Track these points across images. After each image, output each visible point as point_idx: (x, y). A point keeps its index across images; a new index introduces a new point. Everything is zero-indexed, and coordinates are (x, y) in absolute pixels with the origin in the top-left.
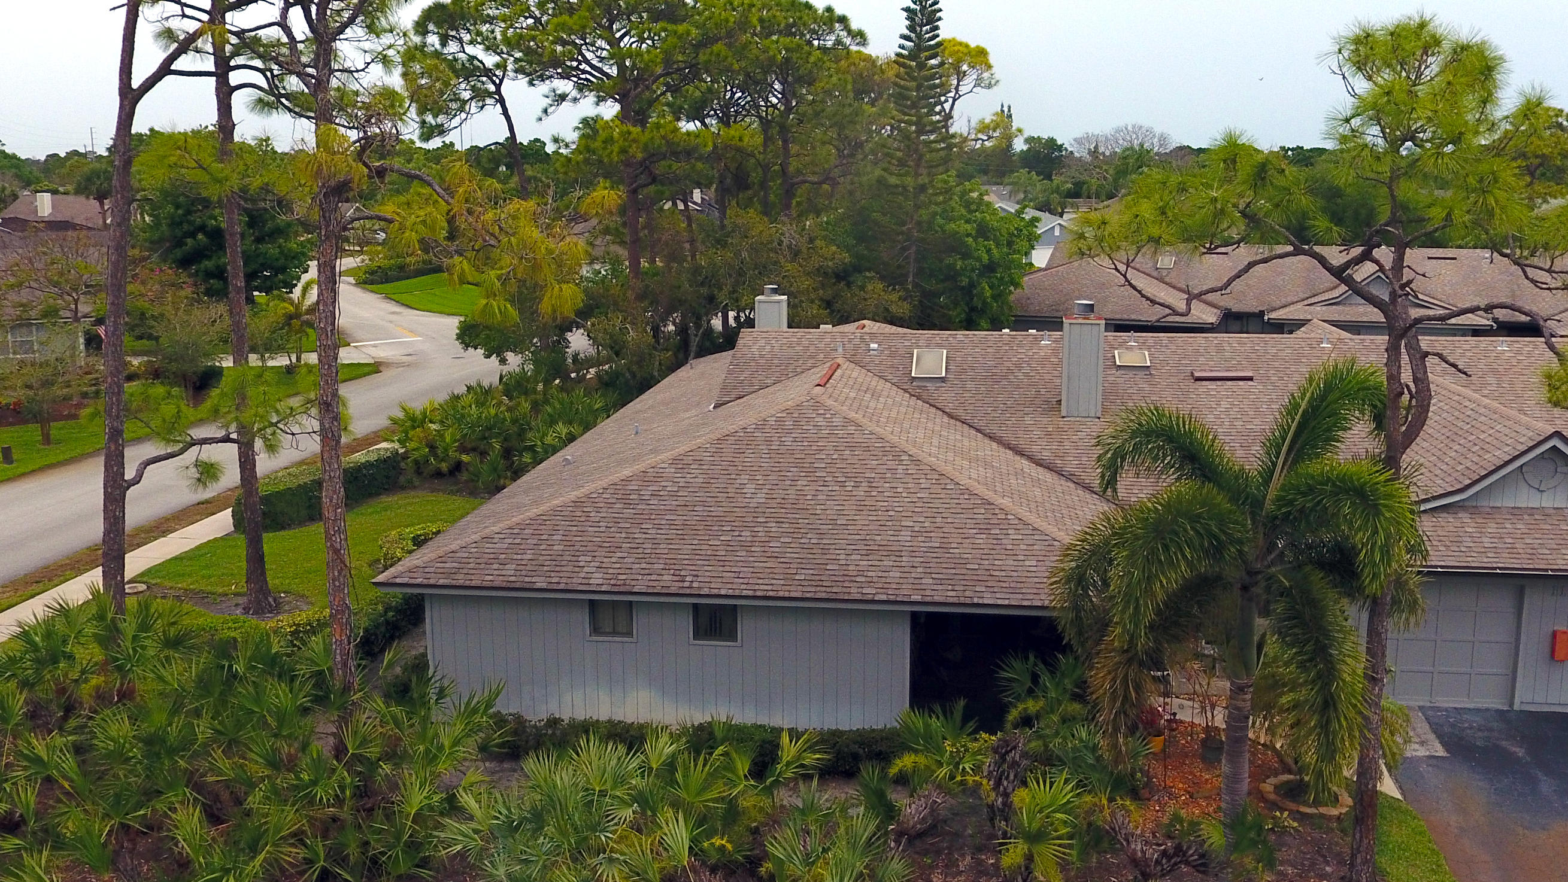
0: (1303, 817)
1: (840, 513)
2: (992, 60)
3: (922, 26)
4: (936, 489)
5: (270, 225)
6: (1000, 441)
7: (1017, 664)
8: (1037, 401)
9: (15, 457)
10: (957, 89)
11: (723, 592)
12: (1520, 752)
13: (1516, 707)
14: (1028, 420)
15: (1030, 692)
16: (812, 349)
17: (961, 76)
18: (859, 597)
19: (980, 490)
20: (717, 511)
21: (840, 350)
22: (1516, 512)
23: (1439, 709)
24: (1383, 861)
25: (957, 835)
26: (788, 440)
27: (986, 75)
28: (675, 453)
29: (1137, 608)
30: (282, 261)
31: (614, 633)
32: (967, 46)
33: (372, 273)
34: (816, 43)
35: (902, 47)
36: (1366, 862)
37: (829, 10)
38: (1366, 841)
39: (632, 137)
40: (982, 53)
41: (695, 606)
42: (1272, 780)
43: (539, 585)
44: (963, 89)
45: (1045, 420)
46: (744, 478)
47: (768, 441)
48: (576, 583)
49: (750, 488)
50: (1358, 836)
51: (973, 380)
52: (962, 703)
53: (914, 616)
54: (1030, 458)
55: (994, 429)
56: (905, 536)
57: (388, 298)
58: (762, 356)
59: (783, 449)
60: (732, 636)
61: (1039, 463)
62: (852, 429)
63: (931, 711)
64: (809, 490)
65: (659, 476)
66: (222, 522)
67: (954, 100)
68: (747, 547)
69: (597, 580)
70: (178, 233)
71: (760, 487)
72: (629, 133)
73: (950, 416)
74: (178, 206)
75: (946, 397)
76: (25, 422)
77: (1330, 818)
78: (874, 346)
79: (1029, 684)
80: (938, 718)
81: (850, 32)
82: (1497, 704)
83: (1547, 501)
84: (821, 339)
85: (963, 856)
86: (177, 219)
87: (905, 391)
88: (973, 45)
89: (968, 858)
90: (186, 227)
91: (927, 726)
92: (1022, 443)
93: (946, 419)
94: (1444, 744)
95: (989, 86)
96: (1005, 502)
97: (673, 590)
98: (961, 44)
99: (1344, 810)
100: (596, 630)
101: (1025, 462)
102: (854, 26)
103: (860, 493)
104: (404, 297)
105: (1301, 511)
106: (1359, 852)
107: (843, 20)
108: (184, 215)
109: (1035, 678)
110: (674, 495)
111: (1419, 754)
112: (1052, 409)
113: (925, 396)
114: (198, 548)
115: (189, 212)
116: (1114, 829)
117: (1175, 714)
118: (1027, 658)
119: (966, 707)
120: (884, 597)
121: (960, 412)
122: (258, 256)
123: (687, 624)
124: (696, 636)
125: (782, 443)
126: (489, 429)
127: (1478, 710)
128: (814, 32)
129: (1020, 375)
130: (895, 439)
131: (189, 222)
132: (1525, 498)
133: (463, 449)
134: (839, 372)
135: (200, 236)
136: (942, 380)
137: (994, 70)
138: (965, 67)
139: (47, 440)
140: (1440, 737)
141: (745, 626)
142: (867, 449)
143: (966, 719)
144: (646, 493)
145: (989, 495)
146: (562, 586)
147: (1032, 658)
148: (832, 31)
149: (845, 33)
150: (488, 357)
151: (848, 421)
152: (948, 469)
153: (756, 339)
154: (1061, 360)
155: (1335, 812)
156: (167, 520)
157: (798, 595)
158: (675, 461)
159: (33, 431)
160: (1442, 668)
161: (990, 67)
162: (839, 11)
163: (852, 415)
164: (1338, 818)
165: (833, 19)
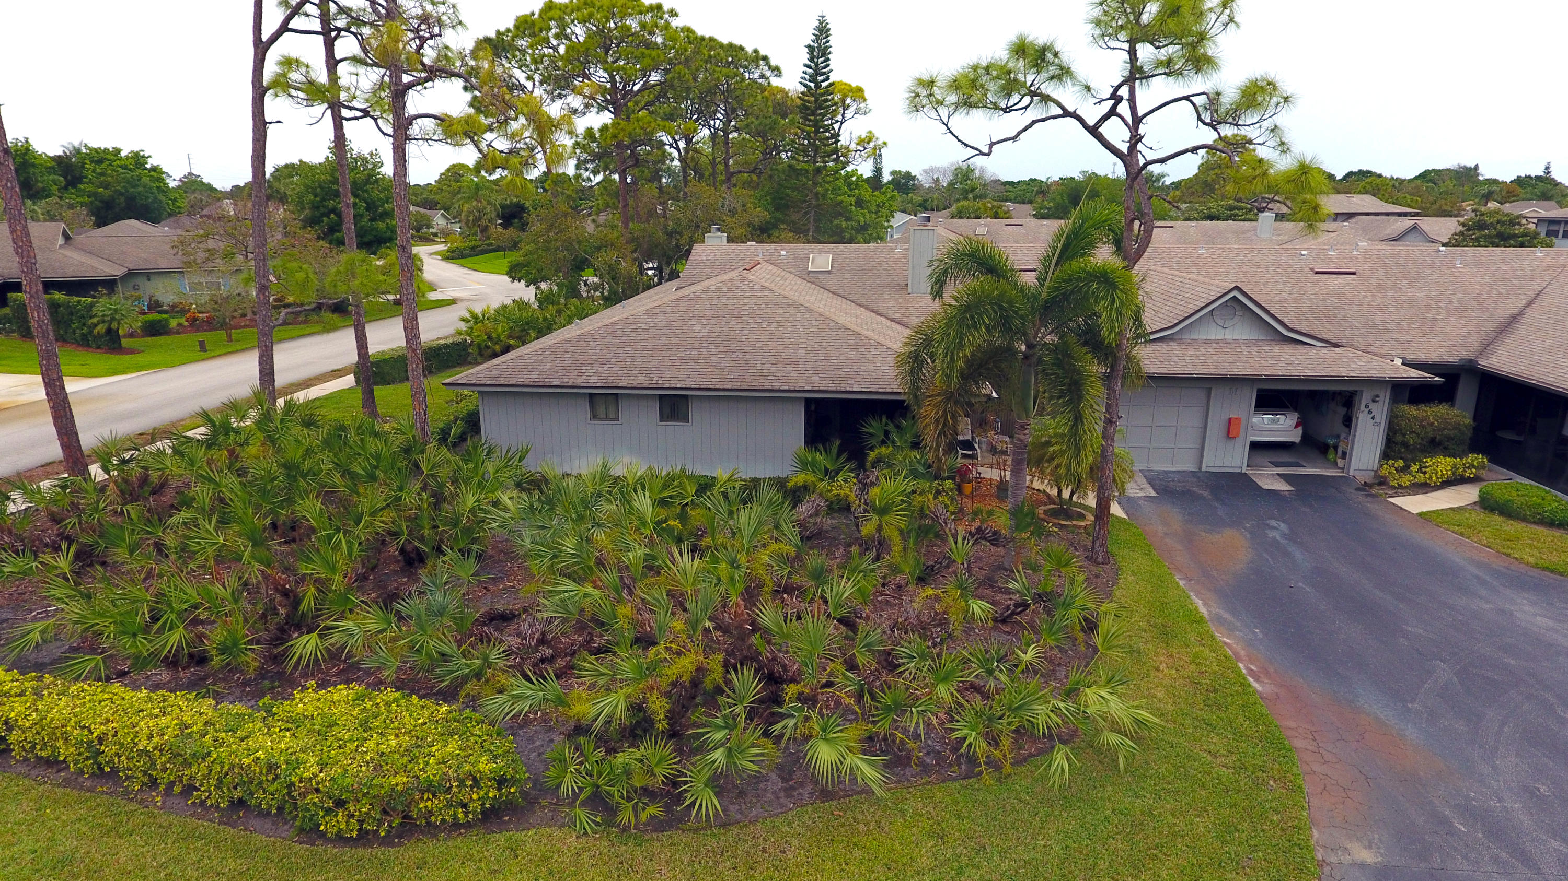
0: (1062, 527)
1: (758, 341)
2: (866, 95)
3: (818, 58)
4: (824, 326)
5: (380, 210)
6: (866, 308)
7: (874, 423)
8: (892, 285)
9: (208, 348)
10: (843, 116)
11: (678, 386)
12: (1205, 494)
13: (1204, 469)
14: (886, 295)
15: (883, 443)
16: (742, 255)
17: (846, 107)
18: (770, 388)
19: (853, 327)
20: (676, 340)
21: (761, 255)
22: (1208, 342)
23: (1153, 471)
24: (1113, 549)
25: (834, 538)
26: (724, 299)
27: (862, 105)
28: (647, 307)
29: (952, 359)
30: (389, 233)
31: (607, 418)
32: (850, 85)
33: (452, 252)
34: (747, 75)
35: (805, 73)
36: (1102, 545)
37: (756, 51)
38: (1102, 531)
39: (621, 127)
40: (860, 90)
41: (661, 396)
42: (1043, 507)
43: (555, 384)
44: (847, 116)
45: (897, 296)
46: (694, 321)
47: (711, 300)
48: (579, 382)
49: (698, 327)
50: (1097, 528)
51: (849, 272)
52: (838, 442)
53: (808, 401)
54: (887, 318)
55: (863, 301)
56: (802, 353)
57: (463, 266)
58: (708, 260)
59: (720, 304)
60: (686, 419)
61: (893, 320)
62: (767, 292)
63: (817, 449)
64: (737, 328)
65: (636, 321)
66: (349, 381)
67: (842, 123)
68: (695, 360)
69: (594, 380)
70: (317, 213)
71: (704, 326)
72: (619, 124)
73: (834, 293)
74: (316, 196)
75: (831, 282)
76: (216, 329)
77: (1080, 527)
78: (783, 253)
79: (883, 437)
80: (821, 454)
81: (770, 67)
82: (1190, 467)
83: (1228, 335)
84: (748, 250)
85: (839, 549)
86: (316, 204)
87: (804, 279)
88: (854, 85)
89: (842, 550)
90: (322, 210)
91: (814, 458)
92: (882, 310)
93: (831, 295)
94: (1155, 490)
95: (865, 113)
96: (868, 333)
97: (645, 385)
98: (846, 84)
99: (1089, 523)
100: (594, 416)
101: (883, 319)
102: (773, 63)
103: (772, 328)
104: (476, 266)
105: (1064, 294)
106: (1098, 539)
107: (765, 58)
108: (321, 201)
109: (887, 433)
110: (646, 331)
111: (1139, 495)
112: (902, 289)
113: (817, 282)
114: (331, 394)
115: (323, 200)
116: (936, 516)
117: (980, 474)
118: (881, 420)
119: (840, 446)
120: (787, 388)
121: (841, 292)
122: (372, 230)
123: (654, 410)
124: (662, 419)
125: (720, 301)
126: (527, 324)
127: (1178, 472)
128: (746, 67)
129: (881, 270)
130: (795, 298)
131: (324, 206)
132: (1214, 333)
133: (510, 337)
134: (759, 266)
135: (332, 216)
136: (829, 272)
137: (868, 102)
138: (848, 101)
139: (230, 339)
140: (1153, 486)
141: (694, 412)
142: (776, 304)
143: (839, 454)
144: (628, 330)
145: (858, 329)
146: (570, 384)
147: (884, 420)
148: (757, 67)
149: (766, 68)
150: (528, 286)
151: (764, 288)
152: (832, 316)
153: (704, 251)
154: (908, 261)
155: (1083, 524)
156: (311, 379)
157: (729, 387)
158: (647, 312)
159: (222, 334)
160: (1155, 445)
161: (865, 100)
162: (762, 52)
163: (767, 284)
164: (1085, 527)
165: (758, 58)
